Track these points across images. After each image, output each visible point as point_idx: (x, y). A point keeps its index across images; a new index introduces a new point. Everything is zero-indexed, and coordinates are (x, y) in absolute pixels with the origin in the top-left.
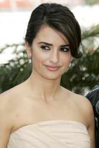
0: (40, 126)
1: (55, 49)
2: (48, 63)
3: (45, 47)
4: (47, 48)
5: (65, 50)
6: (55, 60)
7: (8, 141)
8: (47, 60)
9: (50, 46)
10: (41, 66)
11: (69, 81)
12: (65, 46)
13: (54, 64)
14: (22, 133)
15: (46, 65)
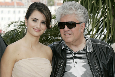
0: (29, 60)
1: (39, 22)
2: (35, 28)
3: (35, 20)
4: (36, 21)
5: (44, 23)
6: (39, 27)
7: (14, 65)
8: (34, 26)
9: (37, 20)
10: (31, 28)
11: (42, 40)
12: (44, 21)
13: (38, 28)
14: (20, 63)
15: (34, 29)
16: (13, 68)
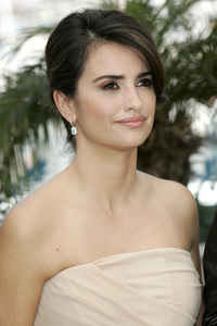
2: (123, 115)
3: (111, 84)
4: (115, 87)
7: (40, 298)
9: (118, 81)
10: (109, 125)
15: (120, 122)
16: (39, 303)
